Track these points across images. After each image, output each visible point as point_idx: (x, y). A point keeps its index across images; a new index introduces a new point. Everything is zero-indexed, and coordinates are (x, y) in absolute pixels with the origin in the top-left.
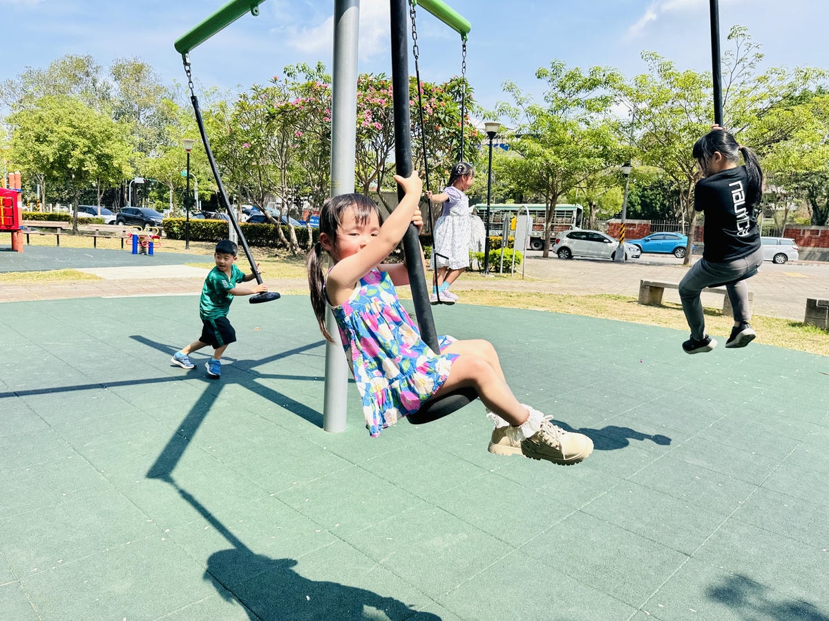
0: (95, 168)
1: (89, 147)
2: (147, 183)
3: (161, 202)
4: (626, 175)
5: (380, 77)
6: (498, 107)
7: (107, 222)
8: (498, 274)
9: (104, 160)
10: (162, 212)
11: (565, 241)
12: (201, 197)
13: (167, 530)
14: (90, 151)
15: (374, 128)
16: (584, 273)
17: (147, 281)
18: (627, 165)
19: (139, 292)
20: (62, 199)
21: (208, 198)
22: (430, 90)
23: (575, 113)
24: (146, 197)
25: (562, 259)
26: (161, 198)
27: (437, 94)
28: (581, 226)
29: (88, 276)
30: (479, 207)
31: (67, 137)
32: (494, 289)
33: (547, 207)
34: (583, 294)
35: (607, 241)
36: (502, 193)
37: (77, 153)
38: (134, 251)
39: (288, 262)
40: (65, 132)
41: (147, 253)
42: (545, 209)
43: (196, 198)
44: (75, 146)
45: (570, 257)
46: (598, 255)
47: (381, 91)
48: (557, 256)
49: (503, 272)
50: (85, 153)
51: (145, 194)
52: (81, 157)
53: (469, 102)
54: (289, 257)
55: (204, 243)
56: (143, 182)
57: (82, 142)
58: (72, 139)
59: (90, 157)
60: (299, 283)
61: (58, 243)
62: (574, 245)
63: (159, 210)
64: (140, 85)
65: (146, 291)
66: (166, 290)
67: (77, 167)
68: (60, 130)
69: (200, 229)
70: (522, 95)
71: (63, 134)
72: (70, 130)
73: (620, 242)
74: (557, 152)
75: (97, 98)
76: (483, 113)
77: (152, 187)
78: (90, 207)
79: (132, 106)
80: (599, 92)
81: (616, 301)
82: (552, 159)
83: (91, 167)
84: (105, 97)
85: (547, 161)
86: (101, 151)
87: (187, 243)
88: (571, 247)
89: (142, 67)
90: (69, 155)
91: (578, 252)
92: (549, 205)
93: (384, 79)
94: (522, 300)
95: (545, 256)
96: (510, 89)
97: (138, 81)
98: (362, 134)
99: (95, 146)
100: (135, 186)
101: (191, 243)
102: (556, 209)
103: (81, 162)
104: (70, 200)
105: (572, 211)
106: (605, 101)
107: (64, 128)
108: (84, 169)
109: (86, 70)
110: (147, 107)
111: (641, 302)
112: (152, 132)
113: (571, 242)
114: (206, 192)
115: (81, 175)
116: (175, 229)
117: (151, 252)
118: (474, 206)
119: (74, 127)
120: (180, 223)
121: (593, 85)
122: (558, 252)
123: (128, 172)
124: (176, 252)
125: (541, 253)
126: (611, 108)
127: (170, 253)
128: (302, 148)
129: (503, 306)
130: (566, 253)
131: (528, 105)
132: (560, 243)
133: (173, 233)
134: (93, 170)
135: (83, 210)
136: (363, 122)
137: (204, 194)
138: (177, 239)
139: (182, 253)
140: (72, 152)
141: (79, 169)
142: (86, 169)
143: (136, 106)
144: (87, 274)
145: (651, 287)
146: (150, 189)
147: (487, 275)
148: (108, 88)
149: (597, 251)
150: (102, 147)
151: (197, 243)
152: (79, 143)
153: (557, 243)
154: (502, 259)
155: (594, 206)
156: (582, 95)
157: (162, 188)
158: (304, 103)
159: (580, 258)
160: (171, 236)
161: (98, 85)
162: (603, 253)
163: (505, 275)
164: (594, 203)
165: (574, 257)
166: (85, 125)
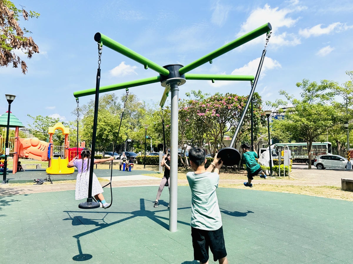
0: (112, 138)
1: (110, 130)
2: (133, 141)
3: (138, 149)
4: (347, 128)
5: (220, 96)
6: (277, 101)
7: (116, 158)
8: (278, 177)
9: (116, 135)
10: (138, 153)
11: (320, 161)
12: (154, 146)
13: (113, 253)
14: (111, 131)
15: (217, 116)
16: (323, 176)
17: (125, 182)
18: (346, 123)
19: (121, 186)
20: (100, 149)
21: (157, 146)
22: (241, 99)
23: (316, 101)
24: (132, 147)
25: (319, 169)
26: (138, 147)
27: (244, 100)
28: (332, 152)
29: (105, 180)
30: (277, 145)
31: (103, 126)
32: (270, 183)
33: (308, 144)
34: (315, 185)
35: (342, 160)
36: (289, 138)
37: (106, 132)
38: (124, 170)
39: (184, 173)
40: (102, 125)
41: (129, 171)
42: (307, 145)
43: (151, 147)
44: (105, 130)
45: (323, 168)
46: (339, 167)
47: (220, 101)
48: (316, 168)
49: (280, 176)
50: (109, 132)
51: (132, 146)
52: (108, 133)
53: (260, 101)
54: (185, 171)
55: (152, 166)
56: (131, 141)
57: (108, 128)
58: (104, 127)
59: (111, 134)
60: (182, 181)
61: (96, 167)
62: (325, 162)
63: (137, 152)
64: (132, 103)
65: (124, 185)
66: (132, 185)
67: (106, 137)
68: (100, 124)
69: (150, 160)
70: (289, 95)
71: (101, 125)
72: (104, 124)
73: (348, 160)
74: (308, 119)
75: (116, 109)
76: (271, 104)
77: (135, 143)
78: (110, 152)
79: (128, 111)
80: (328, 91)
81: (331, 189)
82: (306, 122)
83: (111, 137)
84: (119, 108)
85: (304, 123)
86: (115, 131)
87: (145, 166)
88: (323, 163)
89: (133, 96)
90: (103, 133)
91: (327, 166)
92: (309, 143)
93: (222, 96)
94: (282, 188)
95: (310, 168)
96: (283, 93)
97: (131, 101)
98: (212, 119)
99: (113, 129)
100: (128, 143)
101: (146, 166)
102: (312, 145)
103: (107, 136)
104: (103, 150)
105: (325, 145)
106: (331, 95)
107: (102, 123)
108: (108, 138)
109: (112, 99)
110: (134, 111)
111: (343, 189)
112: (135, 121)
113: (323, 161)
114: (156, 144)
115: (107, 140)
116: (141, 160)
117: (130, 170)
118: (274, 145)
119: (106, 123)
120: (143, 158)
121: (324, 88)
122: (317, 166)
123: (124, 137)
124: (140, 169)
125: (307, 167)
126: (334, 98)
127: (138, 170)
128: (190, 125)
129: (271, 191)
130: (321, 167)
131: (293, 99)
132: (317, 161)
133: (140, 162)
134: (111, 138)
135: (107, 154)
136: (212, 114)
137: (155, 144)
138: (142, 164)
139: (142, 170)
140: (104, 132)
141: (106, 138)
142: (109, 138)
143: (130, 111)
144: (105, 179)
145: (346, 182)
146: (134, 143)
147: (272, 178)
148: (120, 105)
149: (337, 165)
150: (115, 129)
151: (149, 166)
152: (107, 129)
153: (316, 162)
154: (280, 170)
155: (339, 142)
156: (319, 92)
157: (138, 143)
158: (189, 108)
159: (329, 168)
160: (140, 163)
161: (116, 104)
162: (341, 166)
163: (281, 177)
164: (339, 141)
165: (326, 168)
166: (109, 122)
